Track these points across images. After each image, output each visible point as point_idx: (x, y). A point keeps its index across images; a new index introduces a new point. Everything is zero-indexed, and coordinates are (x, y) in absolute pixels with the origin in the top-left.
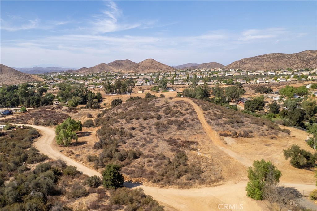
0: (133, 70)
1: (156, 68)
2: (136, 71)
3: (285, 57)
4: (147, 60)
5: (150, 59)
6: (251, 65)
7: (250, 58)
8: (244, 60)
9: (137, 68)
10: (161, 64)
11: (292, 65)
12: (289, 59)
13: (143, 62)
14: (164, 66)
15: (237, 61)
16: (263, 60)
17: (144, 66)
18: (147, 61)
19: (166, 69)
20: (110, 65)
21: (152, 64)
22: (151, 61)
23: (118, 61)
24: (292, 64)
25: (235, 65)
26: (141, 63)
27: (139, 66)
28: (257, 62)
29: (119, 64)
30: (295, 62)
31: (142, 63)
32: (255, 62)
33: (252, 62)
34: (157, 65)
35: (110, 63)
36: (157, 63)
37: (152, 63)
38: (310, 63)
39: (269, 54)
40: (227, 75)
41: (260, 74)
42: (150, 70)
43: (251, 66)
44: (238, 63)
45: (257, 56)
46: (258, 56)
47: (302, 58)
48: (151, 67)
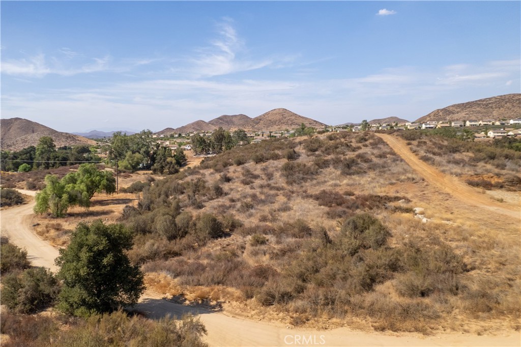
1: (290, 122)
4: (274, 110)
5: (279, 109)
6: (467, 114)
7: (463, 104)
8: (451, 109)
9: (257, 123)
10: (299, 116)
13: (267, 114)
14: (304, 120)
15: (438, 110)
16: (490, 105)
17: (270, 120)
18: (275, 112)
20: (213, 124)
21: (284, 116)
22: (281, 111)
23: (225, 116)
25: (434, 116)
26: (264, 115)
27: (260, 120)
28: (478, 109)
29: (227, 122)
31: (266, 116)
32: (474, 110)
33: (469, 109)
34: (293, 118)
35: (212, 121)
36: (291, 115)
37: (283, 115)
39: (501, 96)
43: (468, 116)
44: (441, 114)
45: (476, 101)
46: (479, 101)
48: (282, 121)
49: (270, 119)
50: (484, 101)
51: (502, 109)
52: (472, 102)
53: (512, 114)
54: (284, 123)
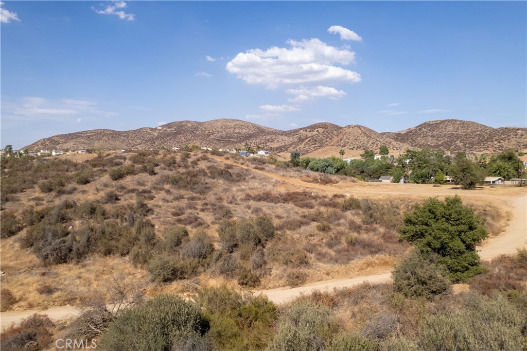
7: (66, 135)
8: (56, 139)
11: (133, 146)
12: (127, 138)
15: (44, 139)
16: (91, 137)
24: (132, 144)
25: (42, 145)
30: (136, 142)
38: (156, 143)
45: (76, 133)
47: (143, 137)
50: (82, 133)
52: (74, 134)
53: (109, 145)
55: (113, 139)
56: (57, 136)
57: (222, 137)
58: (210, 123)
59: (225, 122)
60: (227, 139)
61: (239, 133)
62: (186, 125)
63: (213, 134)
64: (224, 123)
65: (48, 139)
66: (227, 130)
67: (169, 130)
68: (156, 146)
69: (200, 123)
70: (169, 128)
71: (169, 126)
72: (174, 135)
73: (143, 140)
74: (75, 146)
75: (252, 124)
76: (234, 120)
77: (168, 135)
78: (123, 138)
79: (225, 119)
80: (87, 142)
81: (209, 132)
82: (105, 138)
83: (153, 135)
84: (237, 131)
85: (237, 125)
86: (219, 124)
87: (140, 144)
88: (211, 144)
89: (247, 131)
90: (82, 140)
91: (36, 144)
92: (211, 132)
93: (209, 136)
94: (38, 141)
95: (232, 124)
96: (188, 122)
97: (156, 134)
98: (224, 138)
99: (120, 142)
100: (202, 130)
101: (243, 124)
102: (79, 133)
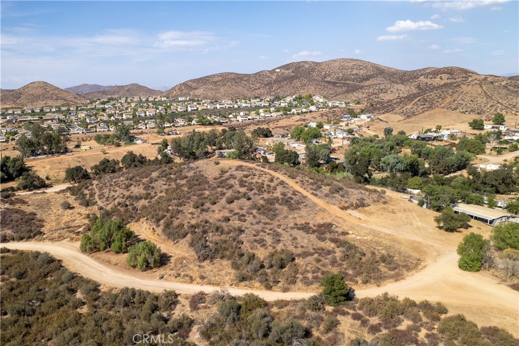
0: (12, 102)
1: (55, 97)
2: (19, 104)
3: (242, 79)
4: (33, 83)
5: (39, 82)
7: (197, 79)
8: (189, 83)
9: (18, 98)
10: (62, 90)
11: (253, 91)
12: (248, 82)
13: (26, 87)
15: (181, 84)
17: (32, 95)
18: (35, 85)
19: (73, 99)
21: (47, 90)
24: (252, 89)
25: (179, 90)
27: (20, 94)
30: (256, 86)
31: (26, 90)
32: (208, 87)
33: (204, 86)
34: (57, 92)
37: (45, 89)
38: (274, 88)
39: (221, 74)
40: (189, 109)
41: (232, 106)
42: (45, 102)
47: (262, 80)
48: (46, 96)
49: (31, 93)
50: (210, 77)
51: (225, 87)
54: (48, 98)
55: (236, 84)
56: (191, 81)
57: (338, 78)
58: (328, 63)
59: (343, 62)
60: (343, 82)
61: (356, 74)
62: (303, 66)
63: (329, 76)
64: (342, 64)
65: (184, 84)
66: (344, 71)
67: (287, 72)
68: (274, 91)
69: (317, 64)
70: (287, 70)
71: (286, 67)
72: (291, 79)
73: (262, 84)
74: (205, 92)
75: (371, 64)
76: (352, 60)
77: (285, 79)
78: (244, 82)
79: (343, 59)
80: (214, 88)
81: (326, 74)
82: (229, 84)
83: (272, 78)
84: (355, 72)
85: (355, 65)
86: (337, 64)
87: (260, 88)
88: (326, 89)
89: (364, 72)
90: (211, 86)
91: (174, 88)
92: (327, 72)
93: (325, 77)
94: (176, 86)
95: (350, 65)
96: (305, 62)
97: (274, 77)
98: (340, 80)
99: (242, 87)
100: (319, 71)
101: (362, 64)
102: (208, 77)
